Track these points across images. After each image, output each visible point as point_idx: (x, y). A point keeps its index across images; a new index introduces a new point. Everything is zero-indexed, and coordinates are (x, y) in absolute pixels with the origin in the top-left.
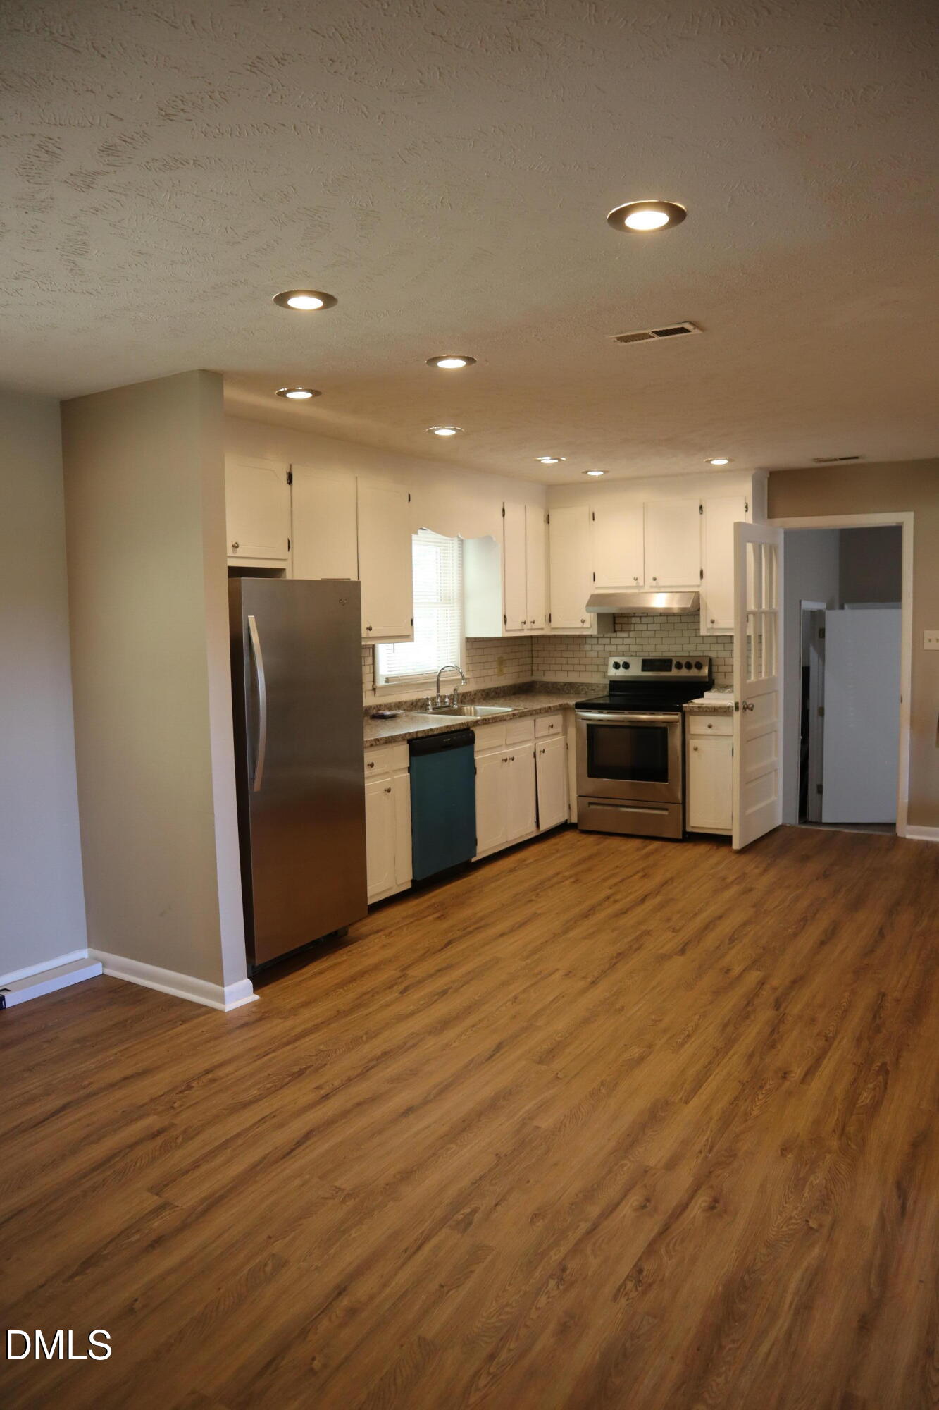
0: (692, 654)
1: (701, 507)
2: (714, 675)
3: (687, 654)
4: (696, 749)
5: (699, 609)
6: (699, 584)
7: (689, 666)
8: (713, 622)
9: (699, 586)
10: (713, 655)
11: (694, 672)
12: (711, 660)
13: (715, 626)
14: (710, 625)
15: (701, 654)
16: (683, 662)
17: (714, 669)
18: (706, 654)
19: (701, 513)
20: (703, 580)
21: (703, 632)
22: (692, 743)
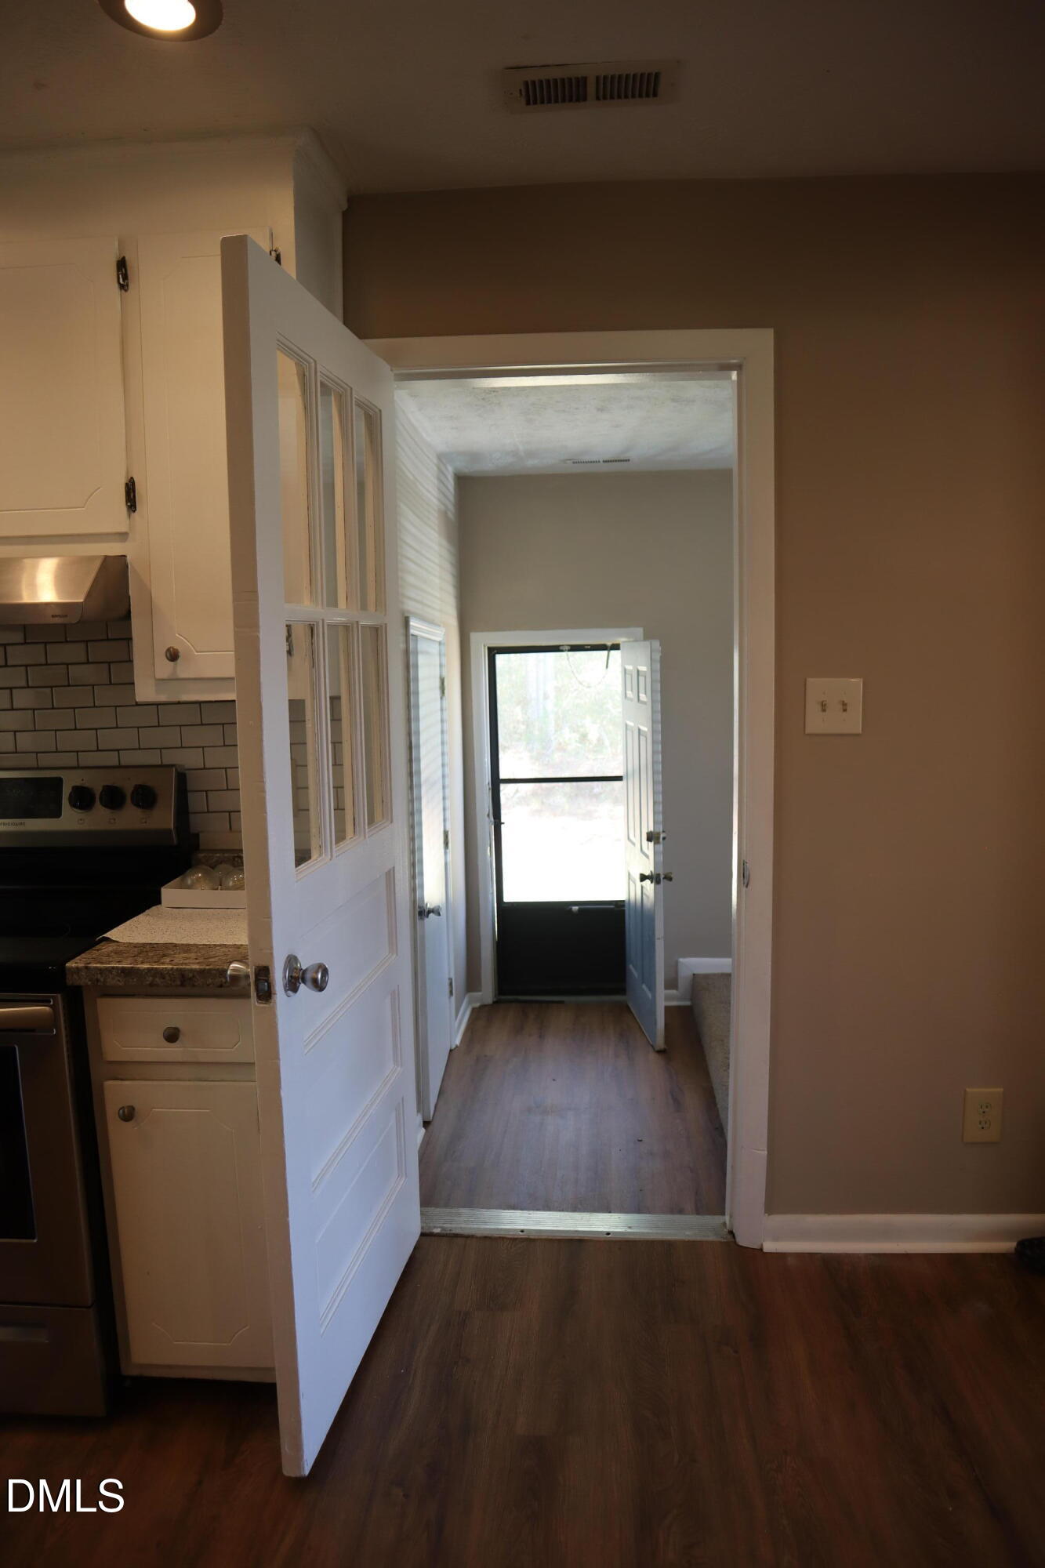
0: (128, 759)
1: (122, 265)
2: (196, 822)
3: (111, 759)
4: (128, 1115)
5: (127, 616)
6: (123, 529)
7: (113, 798)
8: (173, 656)
9: (123, 536)
10: (188, 759)
11: (130, 819)
12: (182, 778)
13: (183, 670)
14: (164, 668)
15: (152, 758)
16: (96, 783)
17: (196, 802)
18: (170, 758)
19: (123, 287)
20: (136, 515)
21: (145, 691)
22: (116, 1093)
